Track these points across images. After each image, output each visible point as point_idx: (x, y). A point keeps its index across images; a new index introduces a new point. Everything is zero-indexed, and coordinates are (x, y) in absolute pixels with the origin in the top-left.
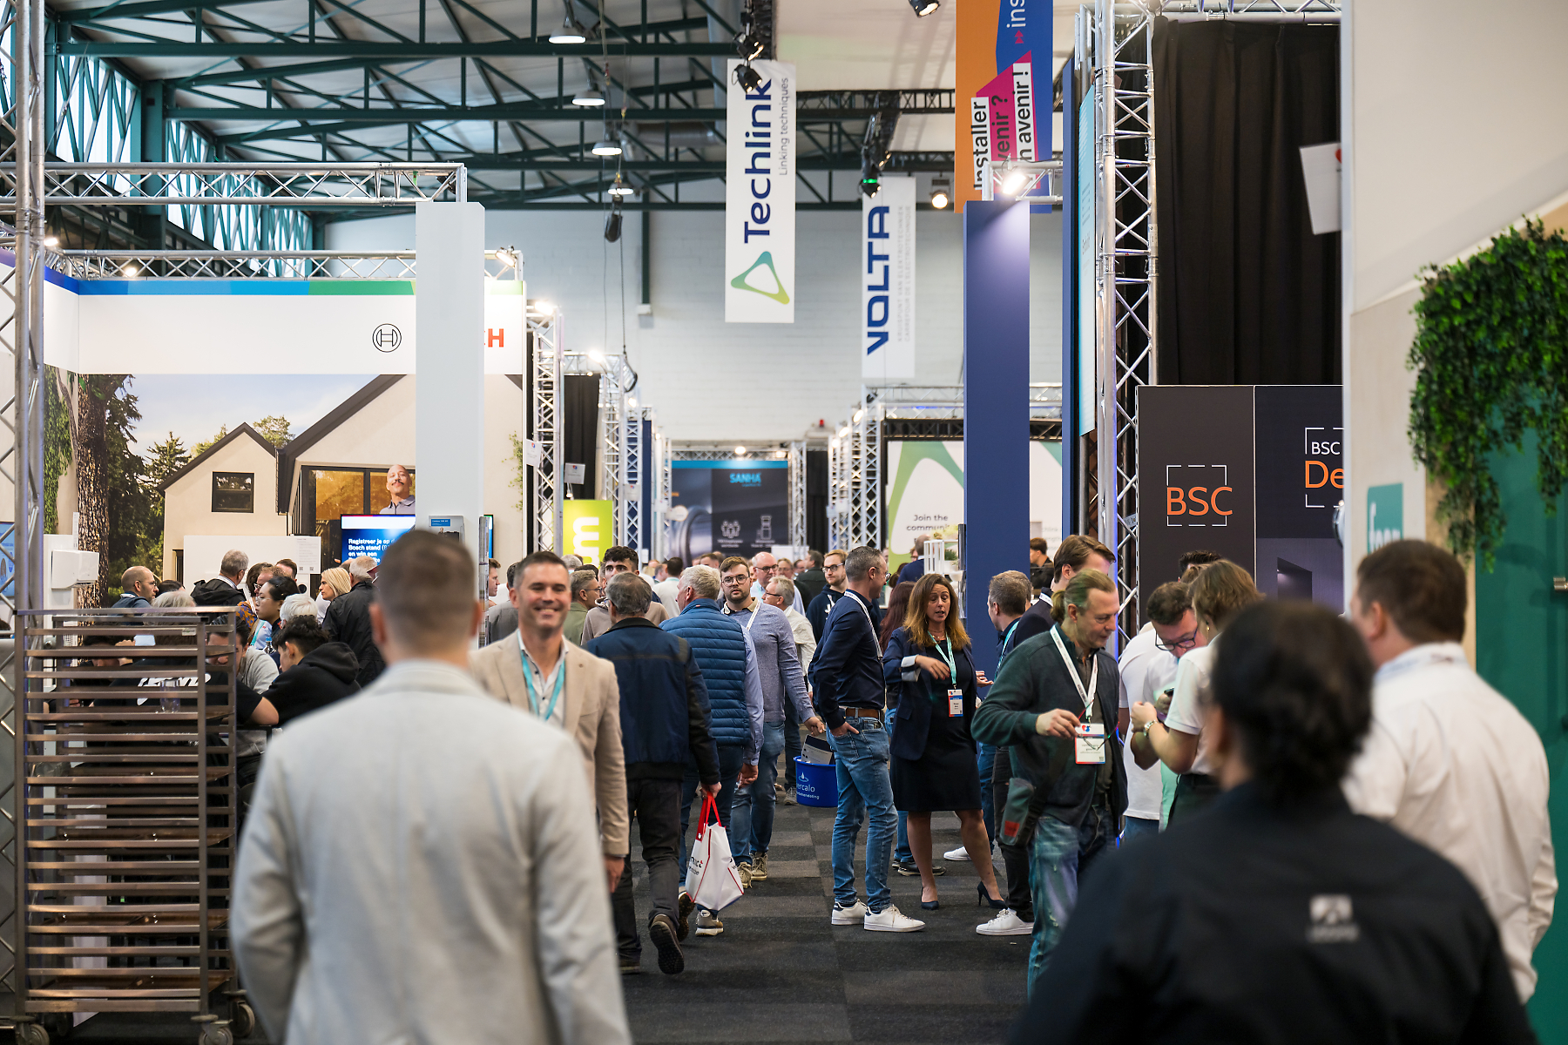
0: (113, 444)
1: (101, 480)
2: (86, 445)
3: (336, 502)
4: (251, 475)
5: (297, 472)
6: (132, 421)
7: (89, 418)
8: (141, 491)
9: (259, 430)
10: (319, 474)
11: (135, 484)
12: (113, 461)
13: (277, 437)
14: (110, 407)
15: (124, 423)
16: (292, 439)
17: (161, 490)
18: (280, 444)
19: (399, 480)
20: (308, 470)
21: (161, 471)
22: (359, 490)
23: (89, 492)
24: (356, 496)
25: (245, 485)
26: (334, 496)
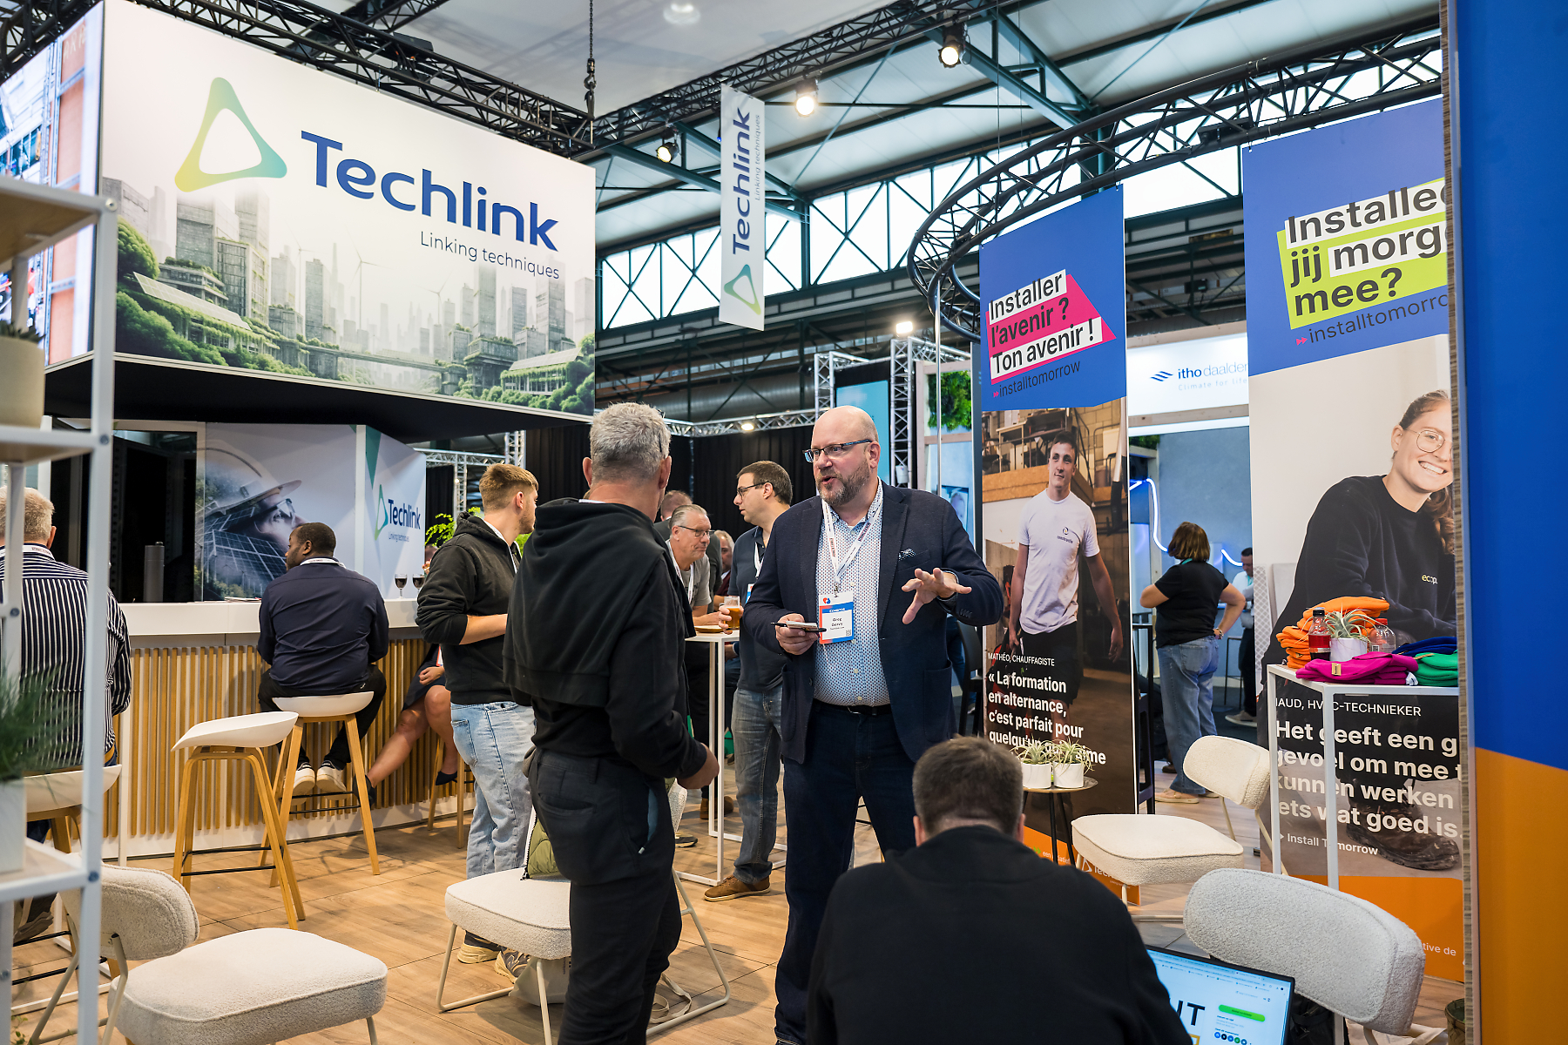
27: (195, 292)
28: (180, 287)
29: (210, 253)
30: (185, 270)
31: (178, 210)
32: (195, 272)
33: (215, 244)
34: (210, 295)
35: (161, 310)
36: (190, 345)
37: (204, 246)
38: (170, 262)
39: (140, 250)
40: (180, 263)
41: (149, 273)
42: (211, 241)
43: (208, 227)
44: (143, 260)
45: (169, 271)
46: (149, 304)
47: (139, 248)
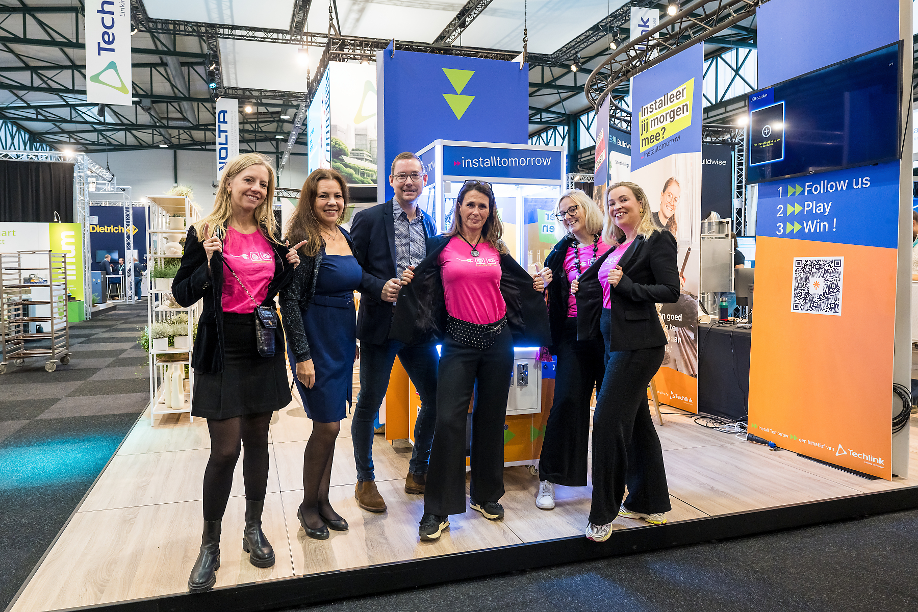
27: (361, 159)
28: (357, 158)
29: (366, 145)
30: (358, 152)
31: (355, 131)
32: (361, 152)
33: (368, 141)
34: (366, 159)
35: (351, 167)
36: (361, 178)
37: (364, 142)
38: (353, 150)
39: (343, 148)
40: (356, 150)
41: (346, 155)
42: (366, 140)
43: (365, 135)
44: (345, 151)
45: (353, 153)
46: (347, 166)
47: (343, 147)
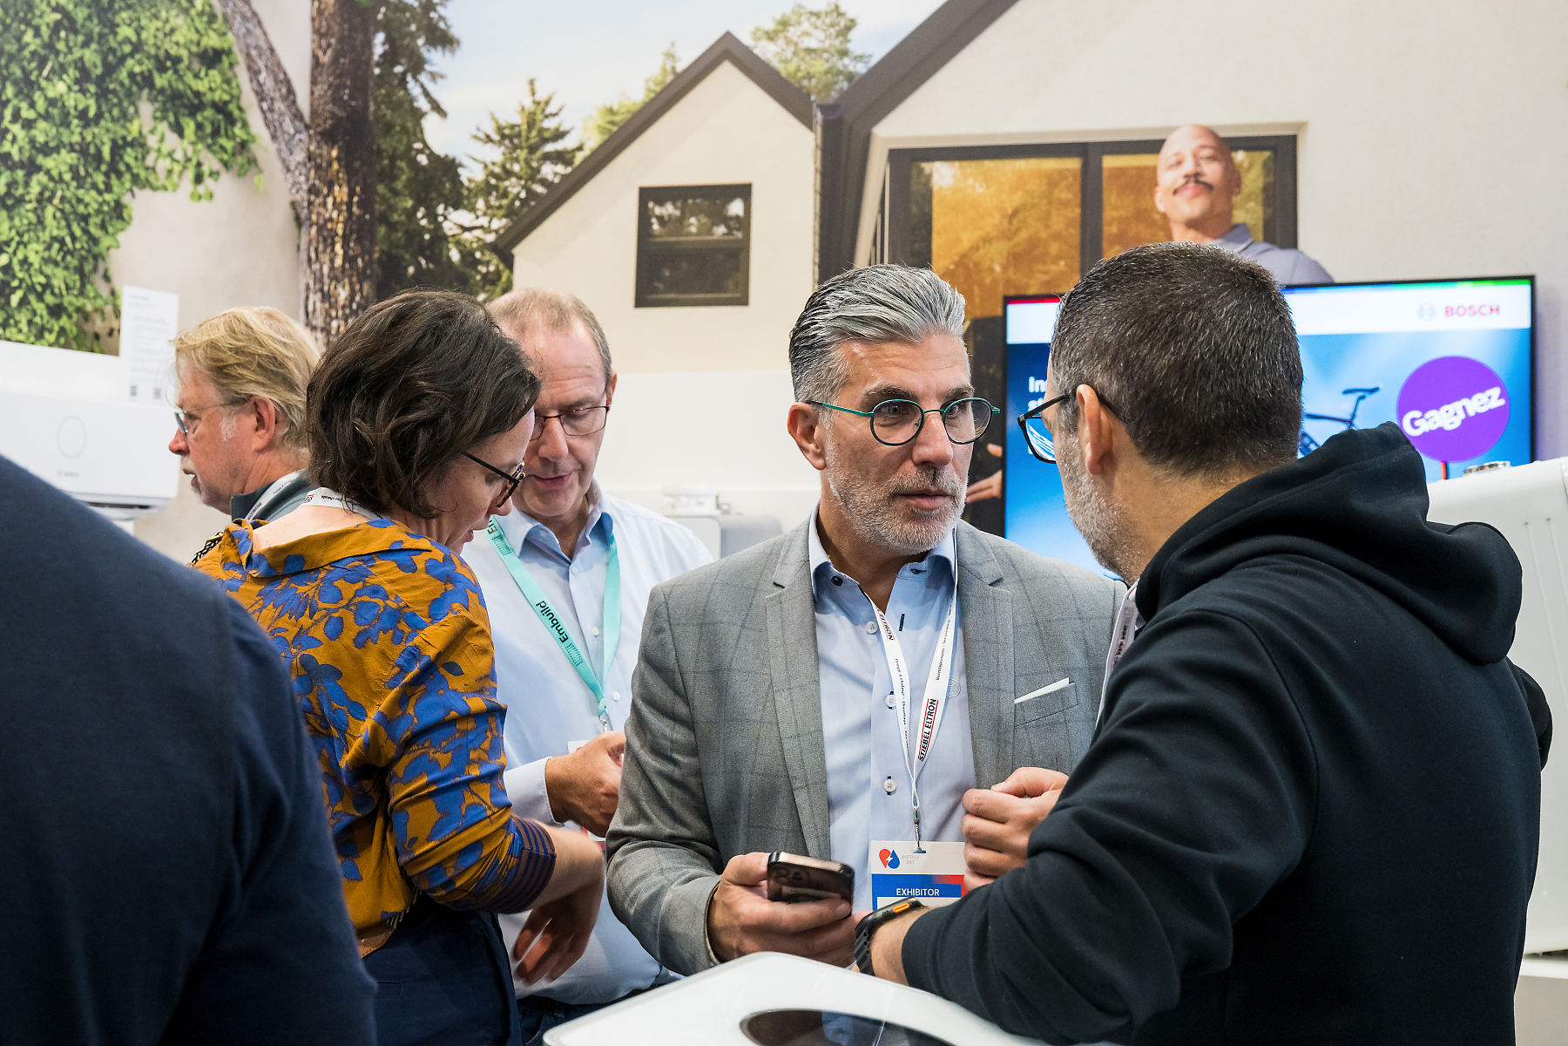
0: (389, 127)
1: (359, 231)
2: (328, 137)
3: (995, 259)
4: (744, 191)
5: (877, 172)
6: (436, 58)
7: (335, 61)
8: (455, 255)
9: (768, 52)
10: (942, 175)
11: (440, 238)
12: (389, 176)
13: (819, 66)
14: (386, 26)
15: (417, 66)
16: (861, 69)
17: (504, 250)
18: (828, 87)
19: (1196, 177)
20: (907, 161)
21: (505, 195)
22: (1066, 218)
23: (332, 268)
24: (1057, 237)
25: (725, 220)
26: (987, 240)
